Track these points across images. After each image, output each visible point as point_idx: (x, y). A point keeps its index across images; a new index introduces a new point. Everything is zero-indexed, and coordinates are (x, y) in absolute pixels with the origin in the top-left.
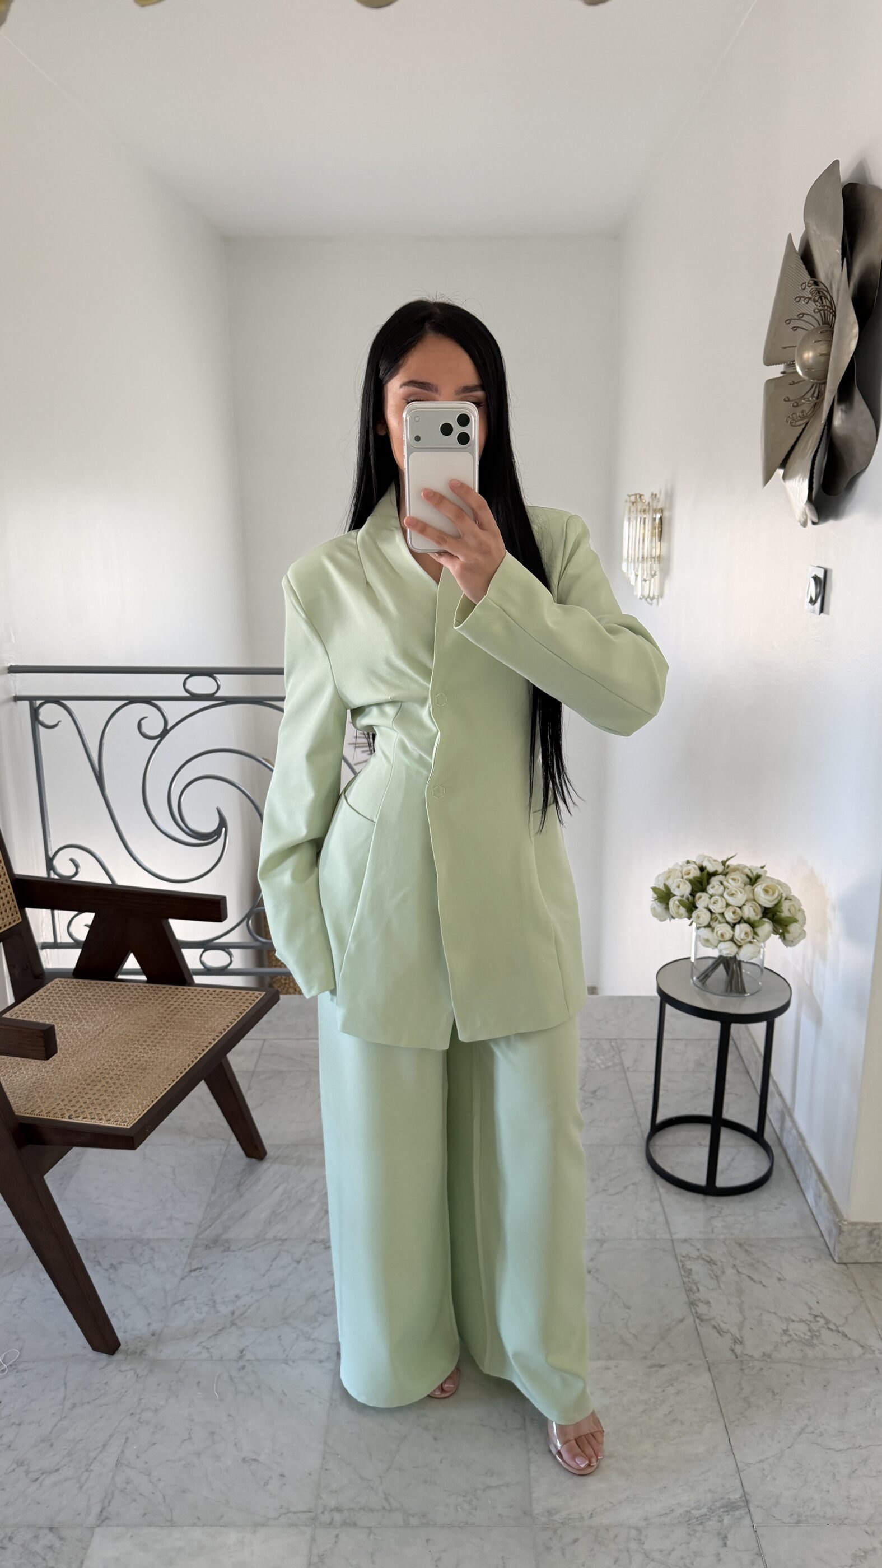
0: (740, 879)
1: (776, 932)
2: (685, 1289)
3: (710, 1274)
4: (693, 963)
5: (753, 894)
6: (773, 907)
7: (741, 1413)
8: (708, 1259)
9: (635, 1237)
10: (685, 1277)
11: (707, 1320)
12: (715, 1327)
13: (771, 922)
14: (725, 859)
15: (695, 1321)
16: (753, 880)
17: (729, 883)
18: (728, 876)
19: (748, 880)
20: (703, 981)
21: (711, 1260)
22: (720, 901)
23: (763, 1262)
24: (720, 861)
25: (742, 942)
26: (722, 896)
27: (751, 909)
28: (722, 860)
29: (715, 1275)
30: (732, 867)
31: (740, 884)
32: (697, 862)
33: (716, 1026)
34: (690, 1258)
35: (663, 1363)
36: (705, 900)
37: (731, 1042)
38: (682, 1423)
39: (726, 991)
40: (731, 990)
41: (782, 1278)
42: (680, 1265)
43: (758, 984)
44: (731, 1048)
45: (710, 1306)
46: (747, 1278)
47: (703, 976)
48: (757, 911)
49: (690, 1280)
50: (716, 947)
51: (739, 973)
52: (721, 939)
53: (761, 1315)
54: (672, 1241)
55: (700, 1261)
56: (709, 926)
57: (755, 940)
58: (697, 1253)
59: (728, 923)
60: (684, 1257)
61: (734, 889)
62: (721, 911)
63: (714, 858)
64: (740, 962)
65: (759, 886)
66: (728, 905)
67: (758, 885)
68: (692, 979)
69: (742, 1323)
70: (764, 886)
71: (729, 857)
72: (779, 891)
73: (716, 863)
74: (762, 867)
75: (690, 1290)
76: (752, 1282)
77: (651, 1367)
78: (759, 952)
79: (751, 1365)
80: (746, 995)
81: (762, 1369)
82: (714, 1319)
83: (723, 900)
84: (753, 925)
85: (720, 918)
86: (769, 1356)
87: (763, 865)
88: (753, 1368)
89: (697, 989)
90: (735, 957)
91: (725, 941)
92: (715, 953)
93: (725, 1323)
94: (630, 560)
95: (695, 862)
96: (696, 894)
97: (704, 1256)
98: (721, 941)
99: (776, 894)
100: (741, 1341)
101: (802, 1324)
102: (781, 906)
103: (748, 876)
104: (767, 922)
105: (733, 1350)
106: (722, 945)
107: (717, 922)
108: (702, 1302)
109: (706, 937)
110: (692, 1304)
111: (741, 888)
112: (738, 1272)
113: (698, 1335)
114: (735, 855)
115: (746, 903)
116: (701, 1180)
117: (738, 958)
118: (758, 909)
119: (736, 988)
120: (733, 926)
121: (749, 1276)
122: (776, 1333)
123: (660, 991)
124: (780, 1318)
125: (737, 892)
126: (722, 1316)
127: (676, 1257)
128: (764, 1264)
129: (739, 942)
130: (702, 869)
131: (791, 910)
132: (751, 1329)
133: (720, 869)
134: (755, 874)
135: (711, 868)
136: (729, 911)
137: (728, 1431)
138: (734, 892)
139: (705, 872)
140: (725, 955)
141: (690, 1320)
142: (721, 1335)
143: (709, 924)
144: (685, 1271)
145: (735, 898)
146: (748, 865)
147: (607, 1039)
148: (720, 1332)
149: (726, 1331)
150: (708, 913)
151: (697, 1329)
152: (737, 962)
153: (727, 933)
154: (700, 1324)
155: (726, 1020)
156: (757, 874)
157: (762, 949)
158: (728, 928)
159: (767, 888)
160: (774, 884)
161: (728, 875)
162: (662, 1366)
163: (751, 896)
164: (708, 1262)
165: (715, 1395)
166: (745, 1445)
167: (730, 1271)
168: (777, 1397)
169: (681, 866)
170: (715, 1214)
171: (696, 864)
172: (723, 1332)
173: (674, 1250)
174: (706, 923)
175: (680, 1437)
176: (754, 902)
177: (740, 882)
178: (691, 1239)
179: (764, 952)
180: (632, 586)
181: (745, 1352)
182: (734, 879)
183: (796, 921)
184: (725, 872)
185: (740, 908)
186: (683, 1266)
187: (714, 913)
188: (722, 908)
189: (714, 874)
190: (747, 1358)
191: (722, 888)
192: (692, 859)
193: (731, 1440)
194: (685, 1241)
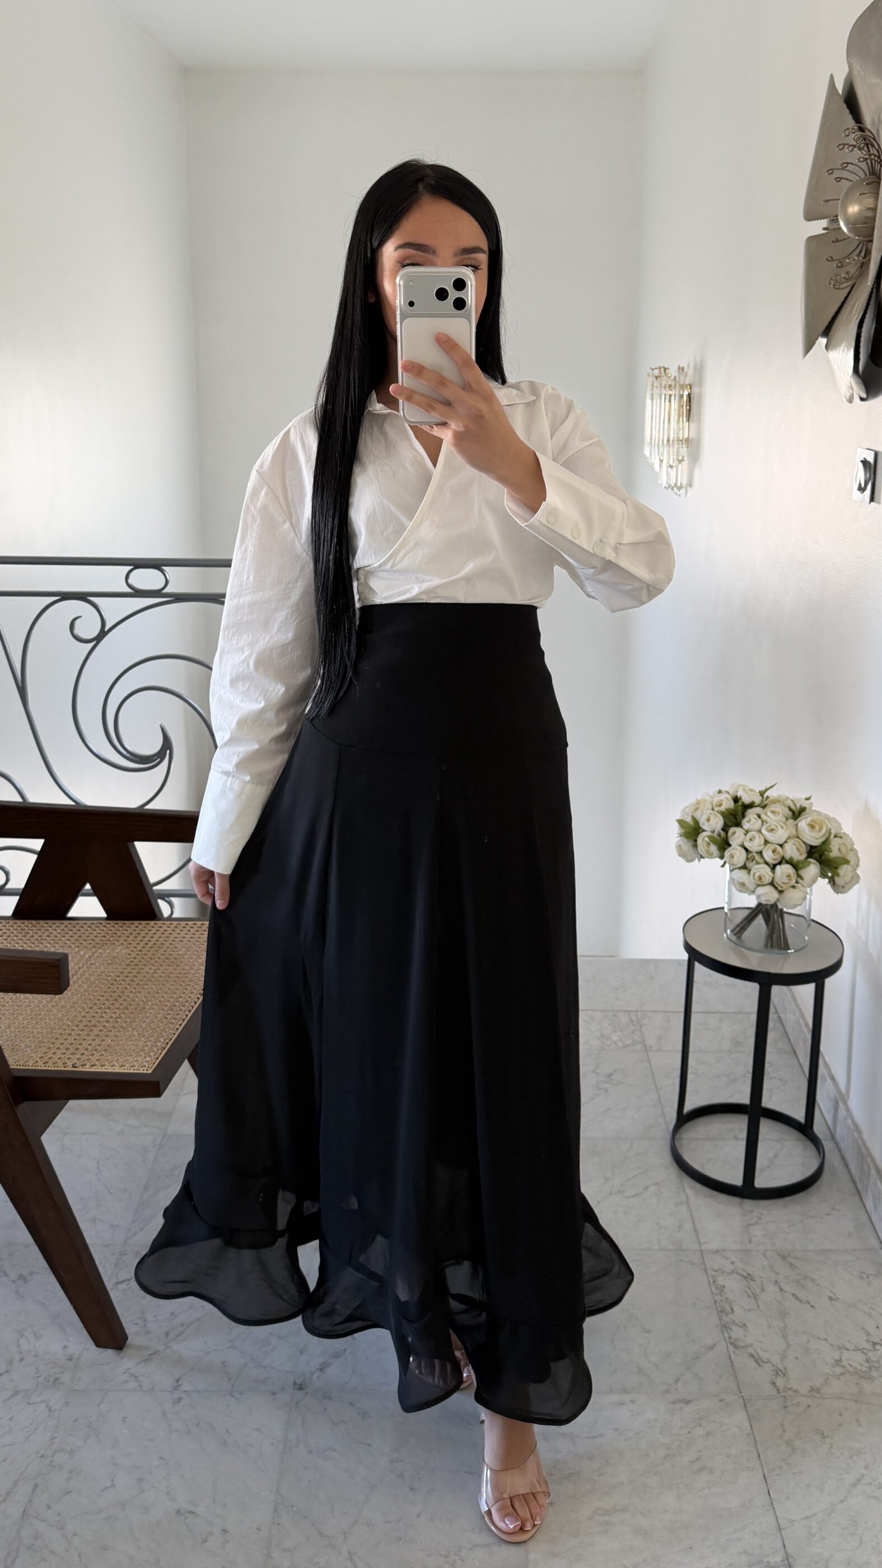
0: (780, 812)
1: (824, 875)
2: (717, 1309)
3: (747, 1293)
4: (726, 914)
5: (797, 830)
6: (821, 845)
7: (784, 1460)
8: (746, 1275)
9: (656, 1247)
10: (716, 1294)
11: (743, 1347)
12: (752, 1356)
13: (817, 863)
14: (763, 789)
15: (728, 1348)
16: (797, 813)
17: (768, 816)
18: (766, 809)
19: (790, 813)
20: (738, 935)
21: (749, 1275)
22: (757, 837)
23: (811, 1278)
24: (758, 791)
25: (783, 886)
26: (760, 831)
27: (794, 847)
28: (761, 790)
29: (753, 1293)
30: (771, 798)
31: (780, 818)
32: (730, 793)
33: (752, 989)
34: (723, 1272)
35: (688, 1398)
36: (739, 836)
37: (772, 1010)
38: (712, 1471)
39: (766, 946)
40: (772, 946)
41: (834, 1297)
42: (711, 1282)
43: (804, 938)
44: (772, 1016)
45: (746, 1330)
46: (792, 1297)
47: (738, 929)
48: (801, 849)
49: (723, 1299)
50: (753, 892)
51: (781, 926)
52: (759, 883)
53: (808, 1341)
54: (701, 1251)
55: (735, 1276)
56: (744, 867)
57: (799, 885)
58: (732, 1267)
59: (766, 863)
60: (715, 1271)
61: (774, 823)
62: (759, 849)
63: (751, 787)
64: (782, 910)
65: (804, 821)
66: (766, 842)
67: (804, 818)
68: (727, 934)
69: (785, 1351)
70: (809, 819)
71: (768, 787)
72: (827, 826)
73: (753, 793)
74: (807, 799)
75: (723, 1311)
76: (797, 1302)
77: (674, 1403)
78: (805, 898)
79: (795, 1402)
80: (789, 951)
81: (809, 1406)
82: (752, 1345)
83: (761, 836)
84: (796, 866)
85: (757, 857)
86: (818, 1391)
87: (808, 796)
88: (798, 1404)
89: (732, 945)
90: (774, 906)
91: (763, 885)
92: (751, 901)
93: (765, 1351)
94: (653, 444)
95: (728, 792)
96: (729, 830)
97: (740, 1271)
98: (758, 885)
99: (824, 830)
100: (784, 1372)
101: (859, 1353)
102: (830, 844)
103: (790, 809)
104: (813, 863)
105: (774, 1384)
106: (760, 890)
107: (754, 862)
108: (737, 1325)
109: (741, 881)
110: (725, 1327)
111: (781, 822)
112: (781, 1290)
113: (732, 1365)
114: (776, 784)
115: (788, 841)
116: (736, 1178)
117: (780, 907)
118: (802, 847)
119: (778, 944)
120: (773, 867)
121: (793, 1295)
122: (827, 1364)
123: (688, 947)
124: (831, 1345)
125: (777, 826)
126: (761, 1342)
127: (706, 1270)
128: (813, 1280)
129: (781, 887)
130: (736, 800)
131: (841, 849)
132: (796, 1358)
133: (757, 800)
134: (798, 807)
135: (746, 799)
136: (768, 849)
137: (768, 1482)
138: (773, 827)
139: (740, 803)
140: (764, 903)
141: (722, 1346)
142: (759, 1365)
143: (745, 864)
144: (716, 1288)
145: (776, 834)
146: (791, 797)
147: (625, 1011)
148: (758, 1361)
149: (766, 1361)
150: (744, 852)
151: (730, 1358)
152: (779, 912)
153: (767, 876)
154: (734, 1352)
155: (766, 981)
156: (801, 806)
157: (808, 896)
158: (768, 870)
159: (811, 823)
160: (822, 818)
161: (768, 807)
162: (689, 1402)
163: (794, 832)
164: (745, 1278)
165: (752, 1437)
166: (788, 1499)
167: (771, 1289)
168: (827, 1440)
169: (712, 797)
170: (754, 1220)
171: (729, 794)
172: (762, 1361)
173: (704, 1262)
174: (741, 864)
175: (709, 1488)
176: (797, 840)
177: (781, 815)
178: (724, 1250)
179: (810, 900)
180: (656, 472)
181: (789, 1387)
182: (773, 812)
183: (847, 862)
184: (763, 805)
185: (781, 846)
186: (714, 1281)
187: (750, 852)
188: (760, 846)
189: (751, 805)
190: (791, 1393)
191: (760, 822)
192: (723, 789)
193: (770, 1492)
194: (717, 1251)
